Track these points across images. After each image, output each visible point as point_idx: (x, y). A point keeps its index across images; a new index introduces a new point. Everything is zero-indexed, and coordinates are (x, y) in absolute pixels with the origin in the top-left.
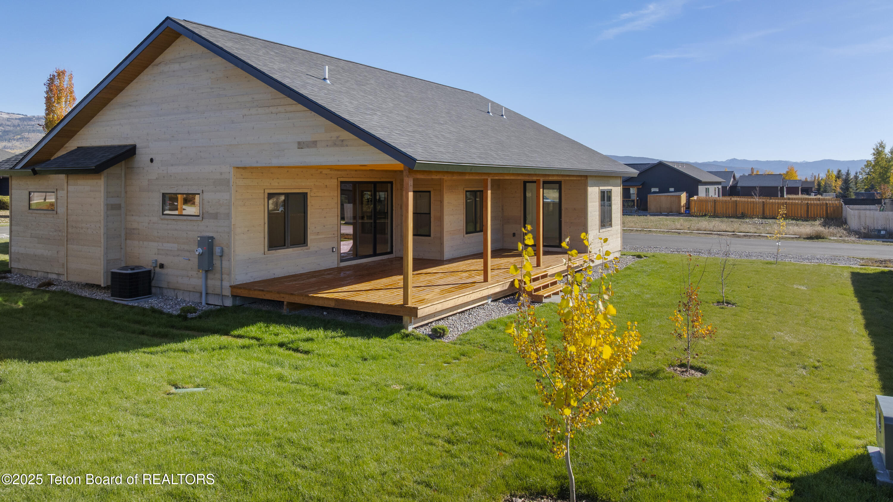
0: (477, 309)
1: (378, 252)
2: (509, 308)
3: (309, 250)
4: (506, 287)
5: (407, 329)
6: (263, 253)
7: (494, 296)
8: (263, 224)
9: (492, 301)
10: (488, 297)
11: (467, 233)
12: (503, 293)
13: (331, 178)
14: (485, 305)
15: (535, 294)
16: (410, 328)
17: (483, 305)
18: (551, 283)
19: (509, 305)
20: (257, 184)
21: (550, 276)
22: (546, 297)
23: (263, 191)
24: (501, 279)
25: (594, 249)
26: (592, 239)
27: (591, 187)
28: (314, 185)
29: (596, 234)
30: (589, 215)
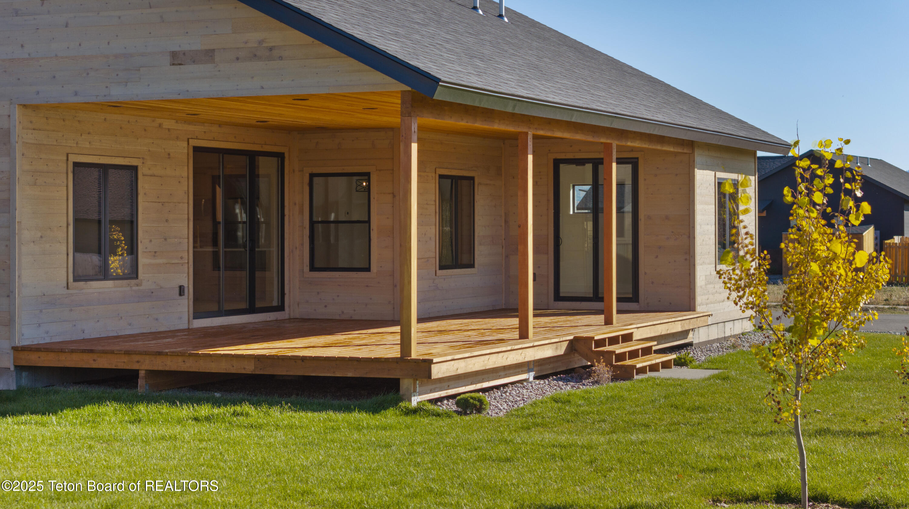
0: (513, 387)
1: (258, 305)
3: (141, 288)
4: (561, 351)
5: (410, 401)
6: (65, 285)
7: (539, 366)
8: (65, 225)
9: (535, 378)
10: (528, 368)
11: (442, 268)
13: (177, 138)
14: (525, 384)
15: (619, 363)
16: (415, 401)
17: (520, 382)
20: (55, 143)
22: (638, 370)
23: (65, 158)
24: (549, 336)
25: (707, 304)
26: (703, 283)
27: (701, 171)
28: (149, 151)
29: (709, 274)
30: (698, 231)
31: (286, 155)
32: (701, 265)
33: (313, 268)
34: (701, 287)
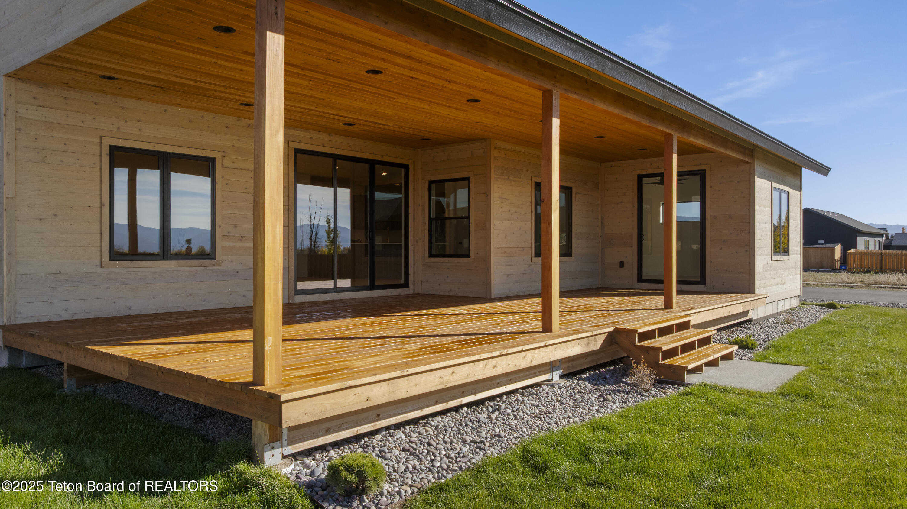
0: (523, 394)
1: (379, 283)
2: (601, 396)
4: (597, 344)
6: (98, 263)
7: (567, 365)
8: (98, 205)
9: (561, 377)
10: (551, 366)
12: (589, 359)
14: (545, 387)
15: (667, 362)
17: (538, 385)
18: (699, 340)
19: (602, 388)
20: (80, 124)
21: (697, 326)
22: (690, 372)
23: (98, 141)
24: (585, 327)
25: (764, 287)
26: (761, 270)
27: (760, 179)
28: (233, 146)
29: (766, 263)
30: (757, 227)
31: (411, 167)
32: (760, 255)
33: (431, 255)
34: (760, 273)
